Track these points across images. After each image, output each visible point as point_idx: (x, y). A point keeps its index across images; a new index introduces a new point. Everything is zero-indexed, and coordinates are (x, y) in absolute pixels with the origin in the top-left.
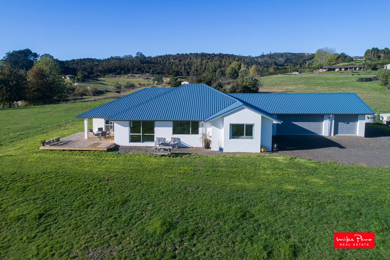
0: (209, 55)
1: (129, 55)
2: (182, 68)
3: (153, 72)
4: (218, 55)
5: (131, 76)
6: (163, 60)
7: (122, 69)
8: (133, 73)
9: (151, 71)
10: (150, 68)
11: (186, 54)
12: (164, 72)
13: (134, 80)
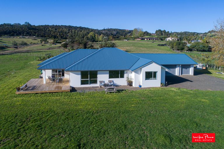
0: (73, 27)
1: (18, 23)
2: (57, 34)
3: (38, 35)
4: (79, 27)
5: (22, 37)
6: (44, 28)
7: (14, 32)
8: (23, 35)
9: (36, 34)
10: (35, 33)
11: (59, 25)
12: (45, 36)
13: (25, 40)
